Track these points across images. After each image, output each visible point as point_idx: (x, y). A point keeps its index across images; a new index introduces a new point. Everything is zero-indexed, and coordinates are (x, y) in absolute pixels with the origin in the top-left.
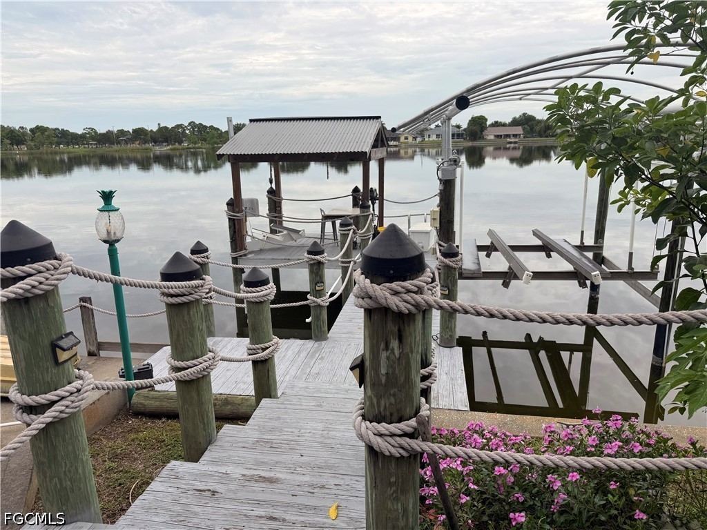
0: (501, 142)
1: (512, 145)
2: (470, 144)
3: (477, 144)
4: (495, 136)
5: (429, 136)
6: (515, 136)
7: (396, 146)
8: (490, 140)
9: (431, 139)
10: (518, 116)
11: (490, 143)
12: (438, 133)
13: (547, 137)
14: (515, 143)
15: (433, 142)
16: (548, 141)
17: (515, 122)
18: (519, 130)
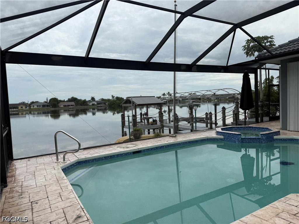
0: (66, 108)
1: (72, 109)
2: (53, 109)
3: (57, 109)
4: (64, 106)
5: (33, 106)
6: (72, 105)
7: (17, 111)
8: (62, 107)
9: (34, 107)
10: (70, 98)
11: (62, 108)
12: (38, 105)
13: (84, 105)
14: (73, 108)
15: (36, 109)
16: (85, 107)
17: (69, 100)
18: (73, 103)
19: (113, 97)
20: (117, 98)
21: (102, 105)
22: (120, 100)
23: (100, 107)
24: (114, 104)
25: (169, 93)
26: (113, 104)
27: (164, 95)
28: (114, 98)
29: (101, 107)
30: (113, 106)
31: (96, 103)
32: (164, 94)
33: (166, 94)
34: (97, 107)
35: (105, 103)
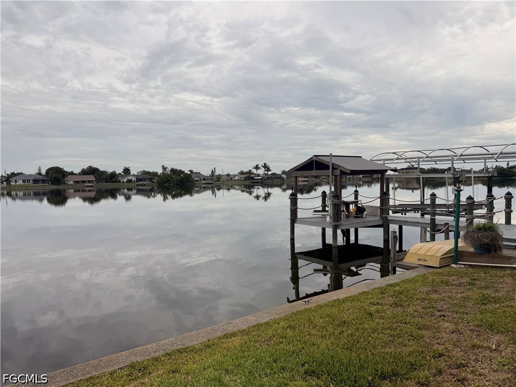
0: (79, 186)
1: (90, 188)
2: (54, 187)
3: (59, 187)
4: (74, 182)
5: (16, 181)
6: (89, 182)
8: (71, 185)
9: (17, 184)
10: (85, 168)
11: (71, 187)
12: (24, 179)
13: (113, 182)
14: (92, 186)
15: (20, 185)
16: (115, 186)
17: (84, 172)
18: (91, 178)
19: (164, 168)
20: (173, 170)
21: (145, 183)
22: (178, 174)
23: (142, 185)
24: (169, 180)
25: (265, 164)
26: (166, 182)
27: (257, 168)
28: (166, 170)
29: (145, 185)
30: (166, 185)
31: (134, 179)
32: (257, 166)
33: (260, 166)
34: (138, 185)
35: (151, 180)
